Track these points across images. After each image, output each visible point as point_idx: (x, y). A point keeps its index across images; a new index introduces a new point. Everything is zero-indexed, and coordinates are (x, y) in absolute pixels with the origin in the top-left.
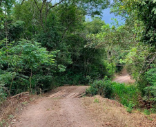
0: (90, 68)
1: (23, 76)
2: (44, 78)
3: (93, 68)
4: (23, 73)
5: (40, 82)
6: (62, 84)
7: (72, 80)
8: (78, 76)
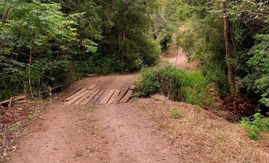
0: (128, 47)
1: (15, 62)
2: (55, 64)
3: (132, 47)
4: (14, 57)
5: (47, 73)
6: (85, 74)
7: (101, 67)
8: (109, 60)
